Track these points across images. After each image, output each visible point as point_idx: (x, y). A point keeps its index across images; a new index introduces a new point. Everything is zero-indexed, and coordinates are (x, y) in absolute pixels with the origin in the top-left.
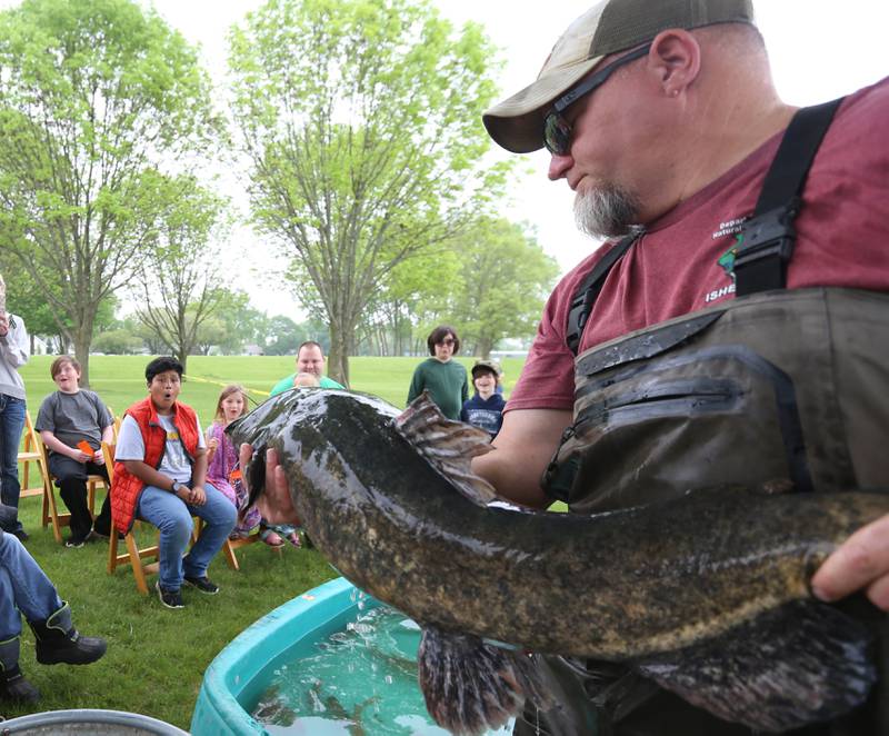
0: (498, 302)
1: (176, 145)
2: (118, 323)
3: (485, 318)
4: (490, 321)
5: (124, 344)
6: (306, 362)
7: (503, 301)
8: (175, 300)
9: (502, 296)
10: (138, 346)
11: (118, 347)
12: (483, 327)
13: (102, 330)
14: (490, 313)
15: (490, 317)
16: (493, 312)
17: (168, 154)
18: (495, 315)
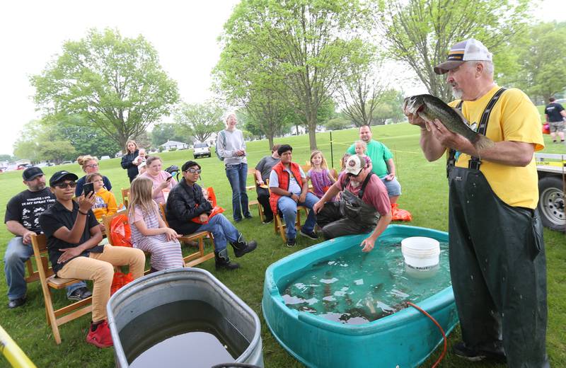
0: (550, 72)
1: (347, 26)
2: (337, 114)
3: (542, 83)
4: (546, 83)
5: (341, 124)
6: (363, 133)
7: (553, 71)
8: (359, 100)
9: (552, 68)
10: (348, 124)
11: (339, 126)
12: (543, 87)
13: (331, 119)
14: (545, 79)
15: (546, 82)
16: (548, 78)
17: (343, 32)
18: (549, 80)
